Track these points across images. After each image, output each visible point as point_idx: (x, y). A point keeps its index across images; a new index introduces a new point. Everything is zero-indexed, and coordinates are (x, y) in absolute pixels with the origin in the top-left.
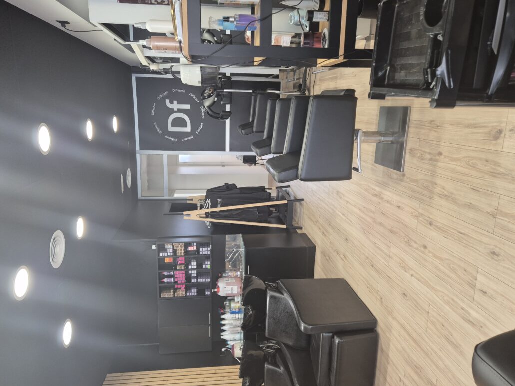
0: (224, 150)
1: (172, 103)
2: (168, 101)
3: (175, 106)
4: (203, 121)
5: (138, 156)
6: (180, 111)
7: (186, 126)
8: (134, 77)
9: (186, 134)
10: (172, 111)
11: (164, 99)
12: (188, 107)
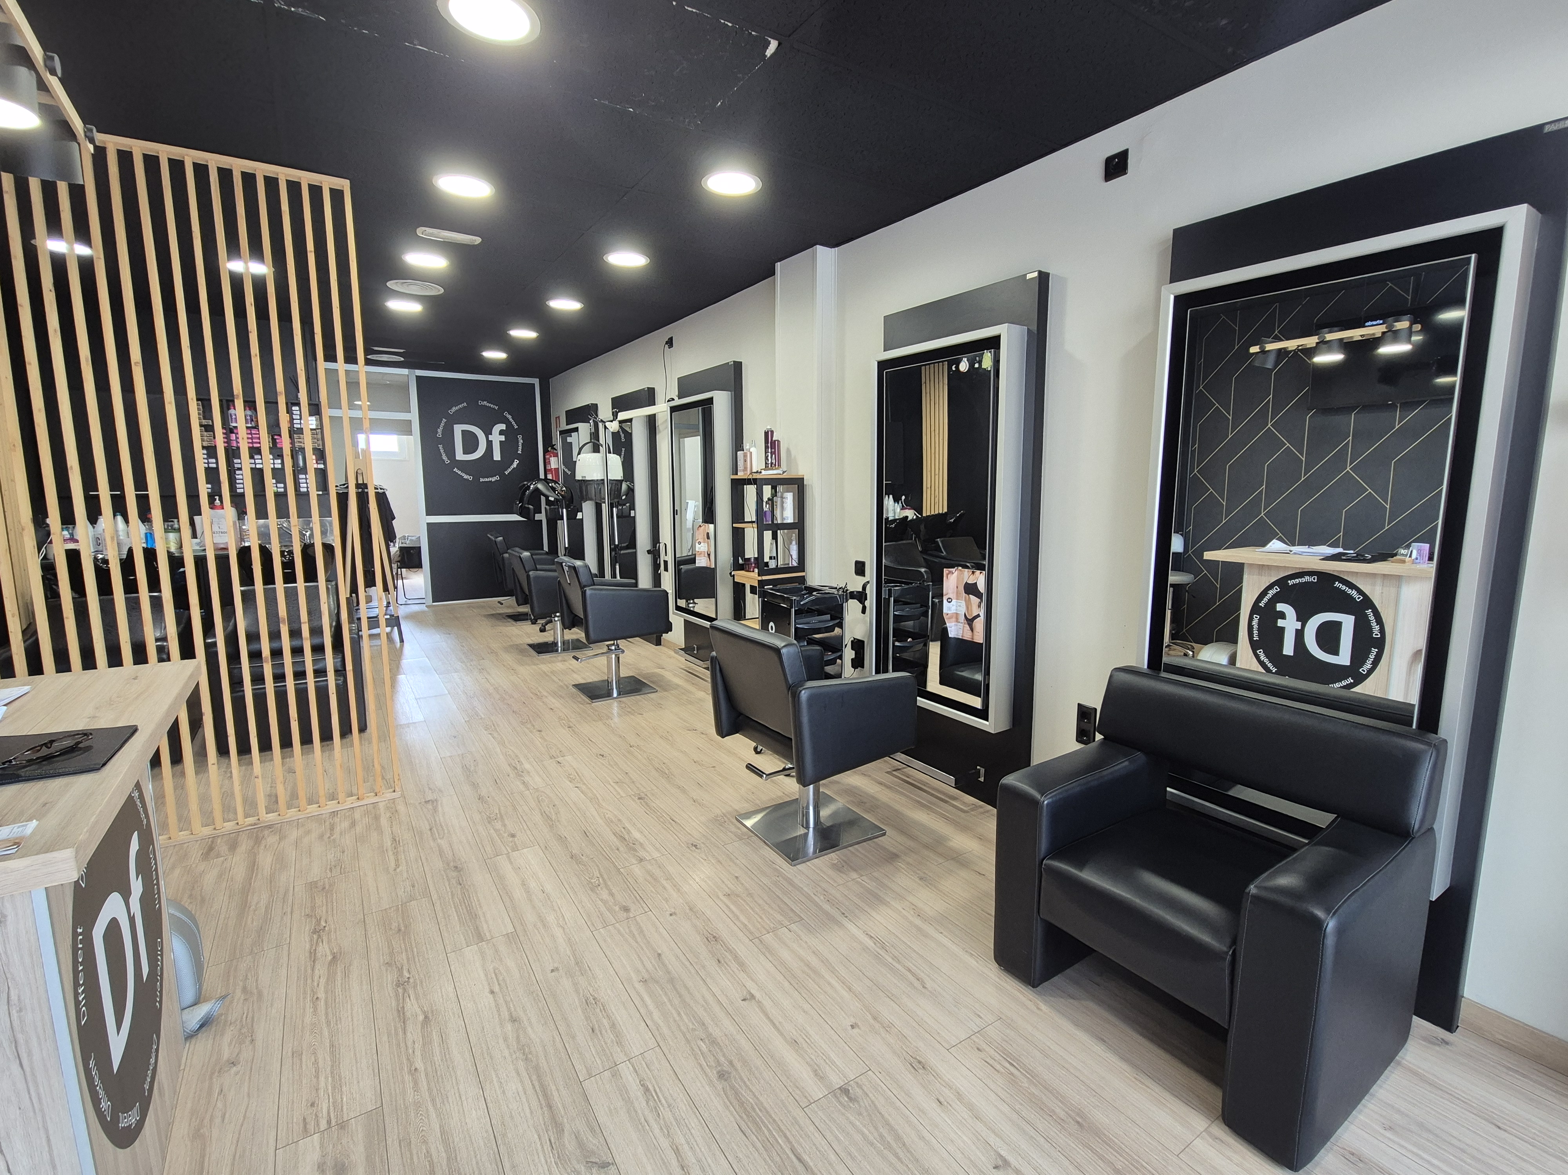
0: (429, 513)
2: (503, 427)
3: (497, 438)
4: (475, 479)
5: (405, 371)
6: (490, 444)
7: (465, 452)
8: (536, 381)
9: (451, 452)
10: (488, 433)
11: (507, 423)
12: (497, 456)
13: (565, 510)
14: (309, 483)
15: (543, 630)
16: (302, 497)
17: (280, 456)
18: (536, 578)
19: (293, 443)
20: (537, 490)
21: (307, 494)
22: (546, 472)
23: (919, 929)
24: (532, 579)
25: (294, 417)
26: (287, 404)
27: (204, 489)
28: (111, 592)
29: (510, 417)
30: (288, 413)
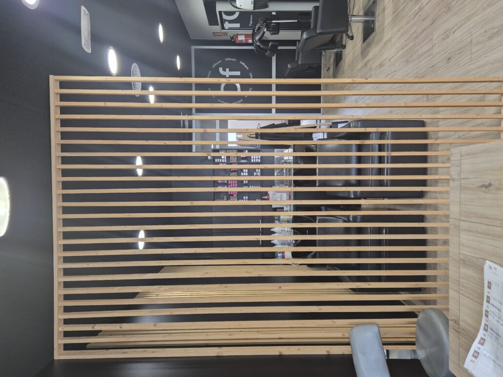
3: (227, 73)
6: (231, 77)
7: (237, 90)
11: (218, 66)
13: (273, 21)
14: (256, 156)
15: (352, 38)
16: (263, 160)
17: (242, 170)
18: (322, 28)
19: (235, 163)
20: (260, 40)
21: (262, 158)
22: (248, 44)
24: (323, 31)
25: (221, 161)
26: (214, 164)
27: (258, 202)
28: (315, 241)
29: (215, 65)
30: (219, 164)
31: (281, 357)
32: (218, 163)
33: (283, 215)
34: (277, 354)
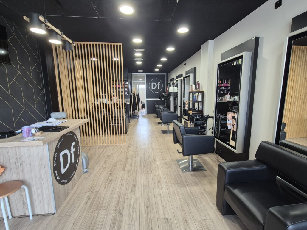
0: (147, 98)
1: (159, 84)
2: (160, 83)
3: (158, 85)
4: (155, 92)
5: (144, 74)
6: (157, 86)
7: (153, 87)
8: (166, 74)
9: (151, 88)
10: (157, 84)
11: (160, 82)
12: (158, 88)
13: (167, 98)
16: (125, 95)
17: (122, 89)
19: (124, 86)
20: (162, 94)
23: (203, 193)
27: (112, 94)
31: (57, 97)
32: (124, 82)
33: (110, 101)
34: (58, 96)
